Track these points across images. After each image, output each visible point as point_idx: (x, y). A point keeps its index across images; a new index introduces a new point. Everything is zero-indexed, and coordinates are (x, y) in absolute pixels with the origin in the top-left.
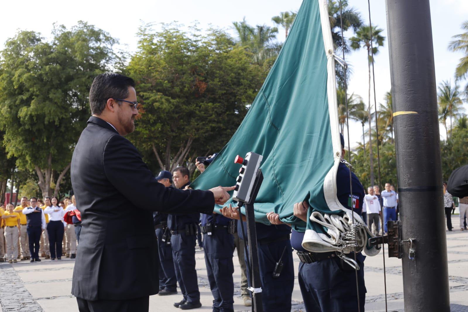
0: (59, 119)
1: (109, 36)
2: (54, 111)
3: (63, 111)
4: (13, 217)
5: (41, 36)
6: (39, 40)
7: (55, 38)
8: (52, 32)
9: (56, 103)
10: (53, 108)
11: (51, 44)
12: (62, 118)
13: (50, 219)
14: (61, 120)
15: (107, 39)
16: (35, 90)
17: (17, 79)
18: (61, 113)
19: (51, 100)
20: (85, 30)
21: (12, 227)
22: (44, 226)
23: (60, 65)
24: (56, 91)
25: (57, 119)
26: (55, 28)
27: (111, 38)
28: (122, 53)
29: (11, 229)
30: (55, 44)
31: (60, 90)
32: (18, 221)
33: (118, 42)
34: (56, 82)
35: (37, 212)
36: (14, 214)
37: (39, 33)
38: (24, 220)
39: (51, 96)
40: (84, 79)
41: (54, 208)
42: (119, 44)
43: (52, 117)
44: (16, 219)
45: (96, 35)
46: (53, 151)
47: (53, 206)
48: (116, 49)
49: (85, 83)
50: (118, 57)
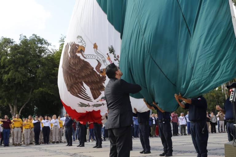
0: (22, 81)
1: (47, 42)
2: (20, 77)
3: (25, 77)
4: (28, 124)
5: (13, 41)
6: (12, 43)
7: (21, 42)
8: (20, 39)
9: (21, 73)
10: (20, 76)
11: (19, 45)
12: (24, 81)
13: (44, 125)
14: (23, 81)
15: (46, 43)
16: (11, 66)
17: (3, 61)
18: (24, 78)
19: (19, 72)
20: (36, 39)
21: (27, 129)
22: (41, 129)
23: (24, 55)
24: (21, 67)
25: (21, 81)
26: (21, 37)
27: (47, 43)
28: (53, 50)
29: (27, 130)
30: (20, 45)
31: (23, 67)
32: (30, 126)
33: (50, 45)
34: (21, 63)
35: (38, 122)
36: (29, 123)
37: (12, 39)
38: (32, 126)
39: (19, 70)
40: (35, 62)
41: (46, 120)
42: (51, 45)
43: (19, 80)
44: (29, 125)
45: (41, 41)
46: (18, 96)
47: (45, 120)
48: (49, 48)
49: (36, 64)
50: (51, 52)
